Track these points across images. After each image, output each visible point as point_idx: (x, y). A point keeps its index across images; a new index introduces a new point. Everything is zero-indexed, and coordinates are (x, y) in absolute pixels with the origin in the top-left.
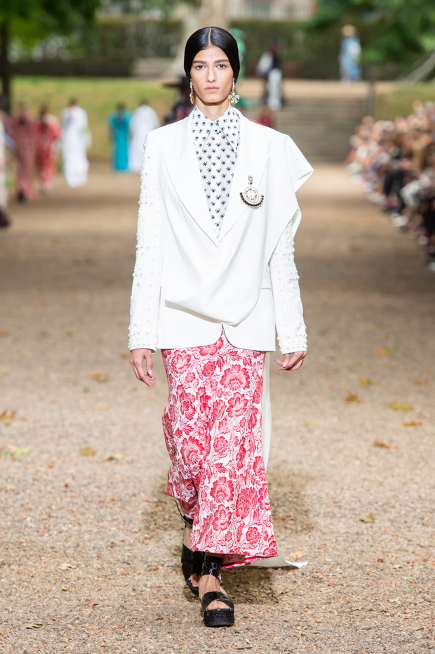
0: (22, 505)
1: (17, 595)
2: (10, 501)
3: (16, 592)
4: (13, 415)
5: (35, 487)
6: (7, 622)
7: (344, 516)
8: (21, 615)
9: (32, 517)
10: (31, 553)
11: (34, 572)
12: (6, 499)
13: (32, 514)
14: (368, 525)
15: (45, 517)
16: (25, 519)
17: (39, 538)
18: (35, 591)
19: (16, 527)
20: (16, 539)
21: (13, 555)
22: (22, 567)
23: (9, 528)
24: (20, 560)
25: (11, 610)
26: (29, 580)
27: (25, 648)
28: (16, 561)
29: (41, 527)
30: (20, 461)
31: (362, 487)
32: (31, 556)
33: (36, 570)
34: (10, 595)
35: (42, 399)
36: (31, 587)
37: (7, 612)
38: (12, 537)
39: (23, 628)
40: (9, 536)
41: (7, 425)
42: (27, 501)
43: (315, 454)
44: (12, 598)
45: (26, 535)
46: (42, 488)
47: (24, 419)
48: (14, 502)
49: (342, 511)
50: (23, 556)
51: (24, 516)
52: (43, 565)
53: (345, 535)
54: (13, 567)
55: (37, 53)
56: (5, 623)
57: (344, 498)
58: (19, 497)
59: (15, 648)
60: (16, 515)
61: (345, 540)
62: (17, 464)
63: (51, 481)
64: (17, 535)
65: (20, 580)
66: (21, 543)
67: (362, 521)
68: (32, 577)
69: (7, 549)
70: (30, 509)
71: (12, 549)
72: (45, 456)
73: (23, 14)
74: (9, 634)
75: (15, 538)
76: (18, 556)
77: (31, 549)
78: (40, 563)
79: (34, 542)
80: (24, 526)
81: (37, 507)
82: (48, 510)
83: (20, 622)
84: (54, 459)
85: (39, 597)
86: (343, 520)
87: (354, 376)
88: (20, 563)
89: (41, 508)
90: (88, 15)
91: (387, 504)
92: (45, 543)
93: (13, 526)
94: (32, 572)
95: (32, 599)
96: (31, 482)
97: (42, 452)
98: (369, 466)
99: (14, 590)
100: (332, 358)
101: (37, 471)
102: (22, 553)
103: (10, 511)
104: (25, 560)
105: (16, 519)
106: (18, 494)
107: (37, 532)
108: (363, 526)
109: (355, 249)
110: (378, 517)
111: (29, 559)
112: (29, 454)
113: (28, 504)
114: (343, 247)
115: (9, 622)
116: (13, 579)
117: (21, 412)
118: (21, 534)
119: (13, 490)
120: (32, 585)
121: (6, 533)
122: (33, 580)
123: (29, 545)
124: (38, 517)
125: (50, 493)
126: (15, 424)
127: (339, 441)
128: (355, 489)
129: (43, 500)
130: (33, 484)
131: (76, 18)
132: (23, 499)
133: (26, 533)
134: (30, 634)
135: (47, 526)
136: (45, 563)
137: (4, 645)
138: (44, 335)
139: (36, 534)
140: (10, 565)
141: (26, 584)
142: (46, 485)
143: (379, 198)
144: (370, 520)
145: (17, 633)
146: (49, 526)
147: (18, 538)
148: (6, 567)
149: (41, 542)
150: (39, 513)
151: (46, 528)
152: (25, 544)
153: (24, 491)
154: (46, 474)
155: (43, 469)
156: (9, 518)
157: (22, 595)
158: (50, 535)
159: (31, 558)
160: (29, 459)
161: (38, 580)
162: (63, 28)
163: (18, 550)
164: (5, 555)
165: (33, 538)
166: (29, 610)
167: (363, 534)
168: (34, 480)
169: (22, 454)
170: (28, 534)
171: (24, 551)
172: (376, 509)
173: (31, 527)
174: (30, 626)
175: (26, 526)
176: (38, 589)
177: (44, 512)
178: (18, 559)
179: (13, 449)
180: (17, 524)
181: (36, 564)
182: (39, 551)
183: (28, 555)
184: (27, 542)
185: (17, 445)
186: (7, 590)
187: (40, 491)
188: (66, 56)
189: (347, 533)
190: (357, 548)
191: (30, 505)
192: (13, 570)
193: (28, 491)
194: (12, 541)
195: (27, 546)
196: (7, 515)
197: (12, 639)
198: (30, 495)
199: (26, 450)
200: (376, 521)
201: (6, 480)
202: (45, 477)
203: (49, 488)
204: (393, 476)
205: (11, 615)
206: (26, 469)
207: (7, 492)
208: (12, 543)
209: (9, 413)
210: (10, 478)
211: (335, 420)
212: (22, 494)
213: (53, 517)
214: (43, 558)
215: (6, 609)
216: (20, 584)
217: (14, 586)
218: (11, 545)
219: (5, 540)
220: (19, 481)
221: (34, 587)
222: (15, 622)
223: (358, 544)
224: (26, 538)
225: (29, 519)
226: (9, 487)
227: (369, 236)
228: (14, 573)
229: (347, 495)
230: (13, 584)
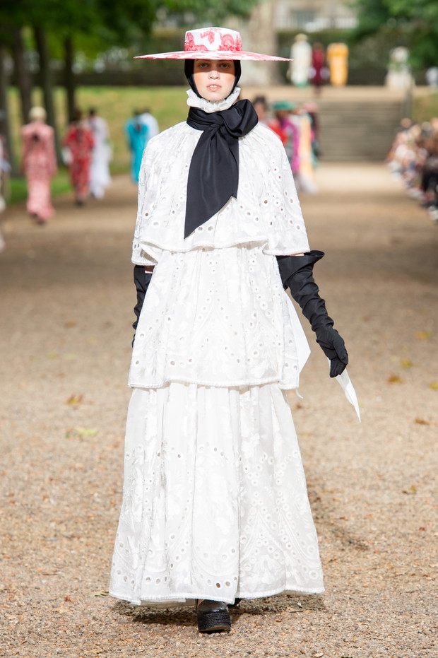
0: (90, 482)
1: (86, 565)
2: (79, 479)
3: (85, 563)
4: (81, 399)
5: (101, 466)
6: (77, 590)
7: (388, 488)
8: (90, 583)
9: (99, 493)
10: (99, 526)
11: (101, 544)
12: (75, 477)
13: (99, 490)
14: (411, 496)
15: (111, 492)
16: (92, 495)
17: (106, 513)
18: (103, 561)
19: (84, 502)
20: (85, 514)
21: (82, 528)
22: (90, 540)
23: (78, 504)
24: (88, 533)
25: (80, 579)
26: (96, 551)
27: (94, 615)
28: (85, 534)
29: (108, 502)
30: (88, 441)
31: (404, 461)
32: (99, 529)
33: (103, 541)
34: (80, 565)
35: (107, 384)
36: (99, 558)
37: (77, 581)
38: (81, 512)
39: (92, 595)
40: (78, 510)
41: (75, 408)
42: (94, 478)
43: (361, 431)
44: (81, 568)
45: (93, 510)
46: (108, 466)
47: (91, 403)
48: (82, 480)
49: (386, 483)
50: (91, 529)
51: (91, 492)
52: (110, 537)
53: (389, 506)
54: (82, 539)
55: (99, 65)
56: (75, 592)
57: (387, 472)
58: (87, 474)
59: (84, 614)
60: (84, 491)
61: (389, 511)
62: (85, 444)
63: (117, 460)
64: (86, 510)
65: (89, 551)
66: (89, 517)
67: (405, 492)
68: (100, 548)
69: (76, 523)
70: (97, 486)
71: (81, 523)
72: (111, 437)
73: (85, 29)
74: (79, 602)
75: (83, 513)
76: (86, 529)
77: (99, 523)
78: (107, 536)
79: (101, 516)
80: (91, 502)
81: (104, 484)
82: (113, 487)
83: (89, 590)
84: (119, 439)
85: (107, 566)
86: (387, 492)
87: (395, 359)
88: (88, 535)
89: (107, 485)
90: (146, 29)
91: (428, 476)
92: (111, 517)
93: (82, 501)
94: (99, 543)
95: (100, 569)
96: (98, 460)
97: (108, 433)
98: (411, 441)
99: (83, 561)
100: (375, 343)
101: (104, 451)
102: (90, 526)
103: (79, 488)
104: (93, 532)
105: (85, 495)
106: (85, 471)
107: (104, 506)
108: (406, 497)
109: (396, 241)
110: (419, 488)
111: (96, 532)
112: (95, 435)
113: (95, 481)
114: (384, 239)
115: (79, 590)
116: (83, 551)
117: (88, 397)
118: (89, 509)
119: (81, 469)
120: (100, 556)
121: (76, 508)
122: (100, 551)
123: (97, 519)
124: (104, 493)
125: (115, 470)
126: (83, 407)
127: (382, 418)
128: (398, 463)
129: (109, 477)
130: (100, 463)
131: (134, 31)
132: (90, 476)
133: (93, 508)
134: (98, 601)
135: (113, 501)
136: (111, 535)
137: (75, 611)
138: (108, 325)
139: (103, 508)
140: (79, 538)
141: (94, 555)
142: (112, 463)
143: (416, 193)
144: (412, 491)
145: (87, 601)
146: (115, 501)
147: (87, 512)
148: (75, 539)
149: (107, 516)
150: (105, 489)
151: (111, 503)
152: (93, 518)
153: (91, 469)
154: (112, 453)
155: (109, 449)
156: (78, 494)
157: (91, 566)
158: (116, 509)
159: (99, 531)
160: (95, 439)
161: (105, 551)
162: (123, 41)
163: (86, 524)
164: (75, 529)
165: (100, 513)
166: (97, 578)
167: (405, 504)
168: (101, 458)
169: (90, 435)
170: (96, 509)
171: (93, 524)
172: (418, 482)
173: (98, 503)
174: (98, 593)
175: (94, 501)
176: (106, 559)
177: (110, 488)
178: (86, 532)
179: (81, 430)
180: (85, 500)
181: (103, 537)
182: (106, 524)
183: (96, 528)
184: (94, 516)
185: (85, 427)
186: (76, 560)
187: (106, 469)
188: (126, 67)
189: (391, 503)
190: (400, 518)
191: (97, 483)
192: (82, 542)
193: (95, 469)
194: (81, 515)
195: (95, 520)
196: (76, 491)
197: (81, 606)
198: (97, 473)
199: (93, 431)
200: (418, 492)
201: (75, 459)
202: (110, 456)
203: (114, 466)
204: (433, 450)
205: (80, 584)
206: (93, 448)
207: (75, 470)
208: (81, 517)
209: (76, 398)
210: (78, 458)
211: (379, 399)
212: (90, 472)
213: (118, 493)
214: (109, 531)
215: (76, 579)
216: (89, 555)
217: (83, 557)
218: (80, 520)
219: (74, 514)
220: (87, 460)
221: (102, 557)
222: (84, 591)
223: (401, 514)
224: (94, 512)
225: (96, 495)
226: (78, 465)
227: (408, 229)
228: (83, 545)
229: (391, 468)
230: (83, 555)
